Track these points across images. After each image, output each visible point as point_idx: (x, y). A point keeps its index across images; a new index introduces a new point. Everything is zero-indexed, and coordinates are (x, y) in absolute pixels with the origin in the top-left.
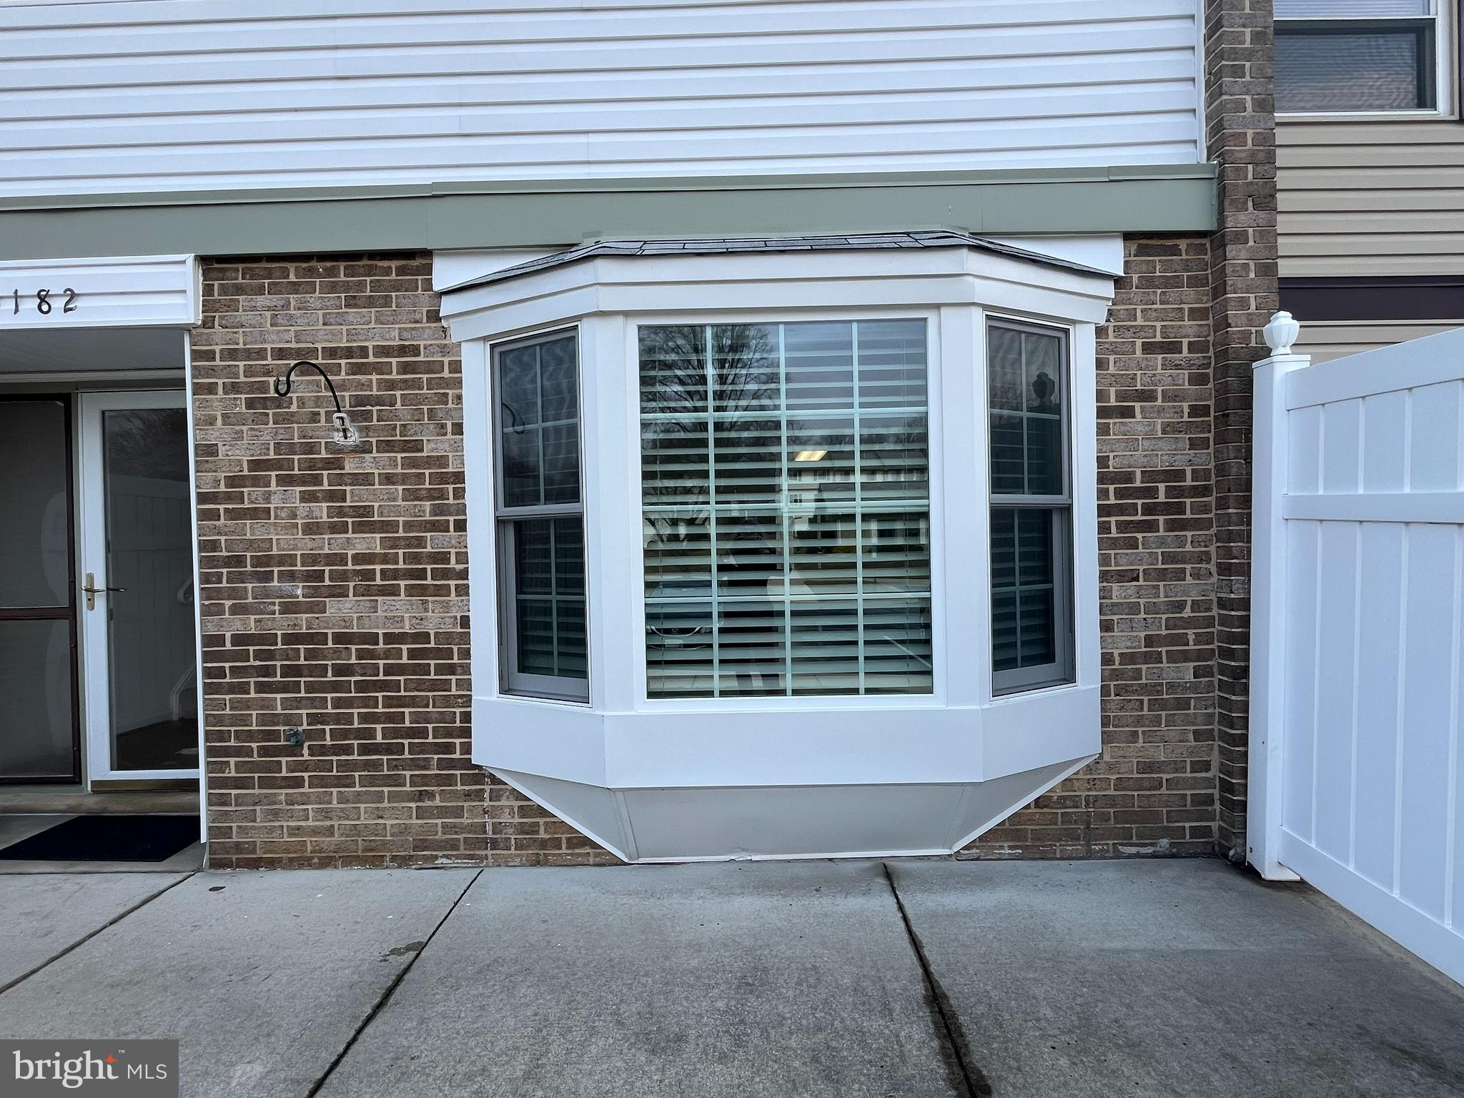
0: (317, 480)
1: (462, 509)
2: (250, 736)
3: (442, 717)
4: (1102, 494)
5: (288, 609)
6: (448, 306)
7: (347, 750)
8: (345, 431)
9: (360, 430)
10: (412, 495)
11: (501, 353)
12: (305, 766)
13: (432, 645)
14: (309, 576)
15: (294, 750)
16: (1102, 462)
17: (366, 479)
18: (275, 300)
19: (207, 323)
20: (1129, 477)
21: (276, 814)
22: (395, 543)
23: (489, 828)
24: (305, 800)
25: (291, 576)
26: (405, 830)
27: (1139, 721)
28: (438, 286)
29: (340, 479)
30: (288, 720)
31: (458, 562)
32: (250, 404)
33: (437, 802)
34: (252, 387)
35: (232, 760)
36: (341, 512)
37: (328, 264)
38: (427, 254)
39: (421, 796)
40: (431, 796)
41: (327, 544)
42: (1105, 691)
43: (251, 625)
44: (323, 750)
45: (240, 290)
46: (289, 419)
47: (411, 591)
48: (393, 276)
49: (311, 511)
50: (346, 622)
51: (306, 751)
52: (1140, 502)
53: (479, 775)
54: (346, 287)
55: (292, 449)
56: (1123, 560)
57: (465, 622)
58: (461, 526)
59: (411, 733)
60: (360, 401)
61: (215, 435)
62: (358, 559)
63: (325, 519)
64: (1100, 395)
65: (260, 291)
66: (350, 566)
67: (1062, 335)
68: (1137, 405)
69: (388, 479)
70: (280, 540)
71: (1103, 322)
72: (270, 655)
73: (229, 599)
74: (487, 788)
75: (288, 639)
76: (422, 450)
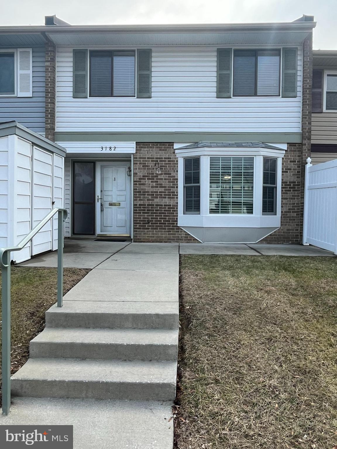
0: (154, 179)
1: (177, 184)
2: (141, 221)
3: (173, 219)
4: (282, 185)
5: (148, 200)
6: (176, 151)
7: (157, 223)
8: (159, 171)
9: (161, 171)
10: (169, 182)
11: (185, 159)
12: (150, 226)
13: (172, 207)
14: (152, 195)
15: (148, 223)
16: (282, 180)
17: (162, 179)
18: (148, 149)
19: (136, 153)
20: (287, 182)
21: (145, 234)
22: (166, 190)
23: (180, 237)
24: (150, 232)
25: (149, 195)
26: (166, 237)
27: (287, 222)
28: (175, 148)
29: (158, 179)
30: (148, 218)
31: (176, 193)
32: (143, 166)
33: (172, 232)
34: (144, 163)
35: (138, 225)
36: (157, 184)
37: (156, 144)
38: (173, 143)
39: (169, 231)
40: (171, 231)
41: (155, 190)
42: (281, 217)
43: (142, 202)
44: (153, 223)
45: (142, 147)
46: (149, 169)
47: (168, 198)
48: (167, 146)
49: (152, 184)
50: (158, 202)
51: (150, 224)
52: (288, 187)
53: (178, 228)
54: (160, 147)
55: (150, 174)
56: (285, 196)
57: (177, 203)
58: (177, 187)
59: (167, 221)
60: (161, 166)
61: (137, 171)
62: (160, 192)
63: (155, 185)
64: (282, 169)
65: (145, 148)
66: (158, 193)
67: (276, 159)
68: (288, 171)
69: (165, 179)
70: (147, 189)
71: (283, 157)
72: (145, 208)
73: (138, 198)
74: (180, 230)
75: (148, 205)
76: (171, 175)
